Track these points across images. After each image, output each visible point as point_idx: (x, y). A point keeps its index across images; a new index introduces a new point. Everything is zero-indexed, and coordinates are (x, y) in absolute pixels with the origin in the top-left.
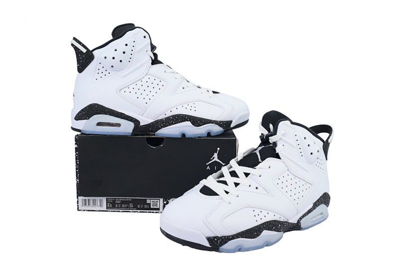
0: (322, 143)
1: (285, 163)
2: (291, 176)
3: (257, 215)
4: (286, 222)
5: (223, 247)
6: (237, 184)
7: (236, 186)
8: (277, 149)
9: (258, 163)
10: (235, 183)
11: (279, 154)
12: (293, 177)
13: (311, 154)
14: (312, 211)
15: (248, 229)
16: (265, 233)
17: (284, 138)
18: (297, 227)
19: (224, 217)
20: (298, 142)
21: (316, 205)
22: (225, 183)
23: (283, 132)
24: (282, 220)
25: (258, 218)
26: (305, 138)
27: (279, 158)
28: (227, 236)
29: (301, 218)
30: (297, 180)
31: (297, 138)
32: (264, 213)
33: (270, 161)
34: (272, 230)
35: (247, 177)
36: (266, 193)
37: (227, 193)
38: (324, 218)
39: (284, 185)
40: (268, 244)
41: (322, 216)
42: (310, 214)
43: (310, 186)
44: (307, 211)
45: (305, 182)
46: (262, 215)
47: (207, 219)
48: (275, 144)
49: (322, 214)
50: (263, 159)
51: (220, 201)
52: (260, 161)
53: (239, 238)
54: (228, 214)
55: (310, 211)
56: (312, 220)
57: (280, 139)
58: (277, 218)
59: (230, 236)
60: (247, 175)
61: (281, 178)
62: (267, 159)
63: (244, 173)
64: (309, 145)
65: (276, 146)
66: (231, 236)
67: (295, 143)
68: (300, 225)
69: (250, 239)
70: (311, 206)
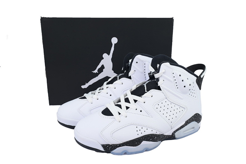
0: (196, 78)
1: (164, 93)
2: (168, 103)
3: (138, 131)
4: (162, 134)
5: (113, 151)
6: (127, 108)
7: (127, 109)
8: (159, 83)
9: (144, 93)
10: (126, 107)
11: (160, 86)
12: (169, 103)
13: (185, 87)
14: (184, 126)
15: (131, 140)
16: (144, 143)
17: (164, 75)
18: (172, 137)
19: (114, 131)
20: (175, 78)
21: (187, 123)
22: (120, 106)
23: (164, 71)
24: (158, 133)
25: (139, 132)
26: (180, 75)
27: (160, 90)
28: (116, 145)
29: (175, 132)
30: (173, 105)
31: (174, 75)
32: (144, 129)
33: (153, 92)
34: (150, 141)
35: (135, 103)
36: (147, 115)
37: (120, 114)
38: (195, 131)
39: (162, 109)
40: (147, 150)
41: (193, 129)
42: (182, 129)
43: (183, 109)
44: (180, 127)
45: (180, 107)
46: (142, 131)
47: (101, 132)
48: (158, 80)
49: (193, 128)
50: (148, 91)
51: (113, 119)
52: (146, 91)
53: (124, 146)
54: (117, 129)
55: (182, 127)
56: (184, 133)
57: (161, 76)
58: (154, 132)
59: (117, 145)
60: (135, 101)
61: (160, 104)
62: (151, 90)
63: (134, 100)
64: (183, 81)
65: (158, 81)
66: (119, 144)
67: (172, 79)
68: (175, 136)
69: (133, 147)
70: (183, 123)
